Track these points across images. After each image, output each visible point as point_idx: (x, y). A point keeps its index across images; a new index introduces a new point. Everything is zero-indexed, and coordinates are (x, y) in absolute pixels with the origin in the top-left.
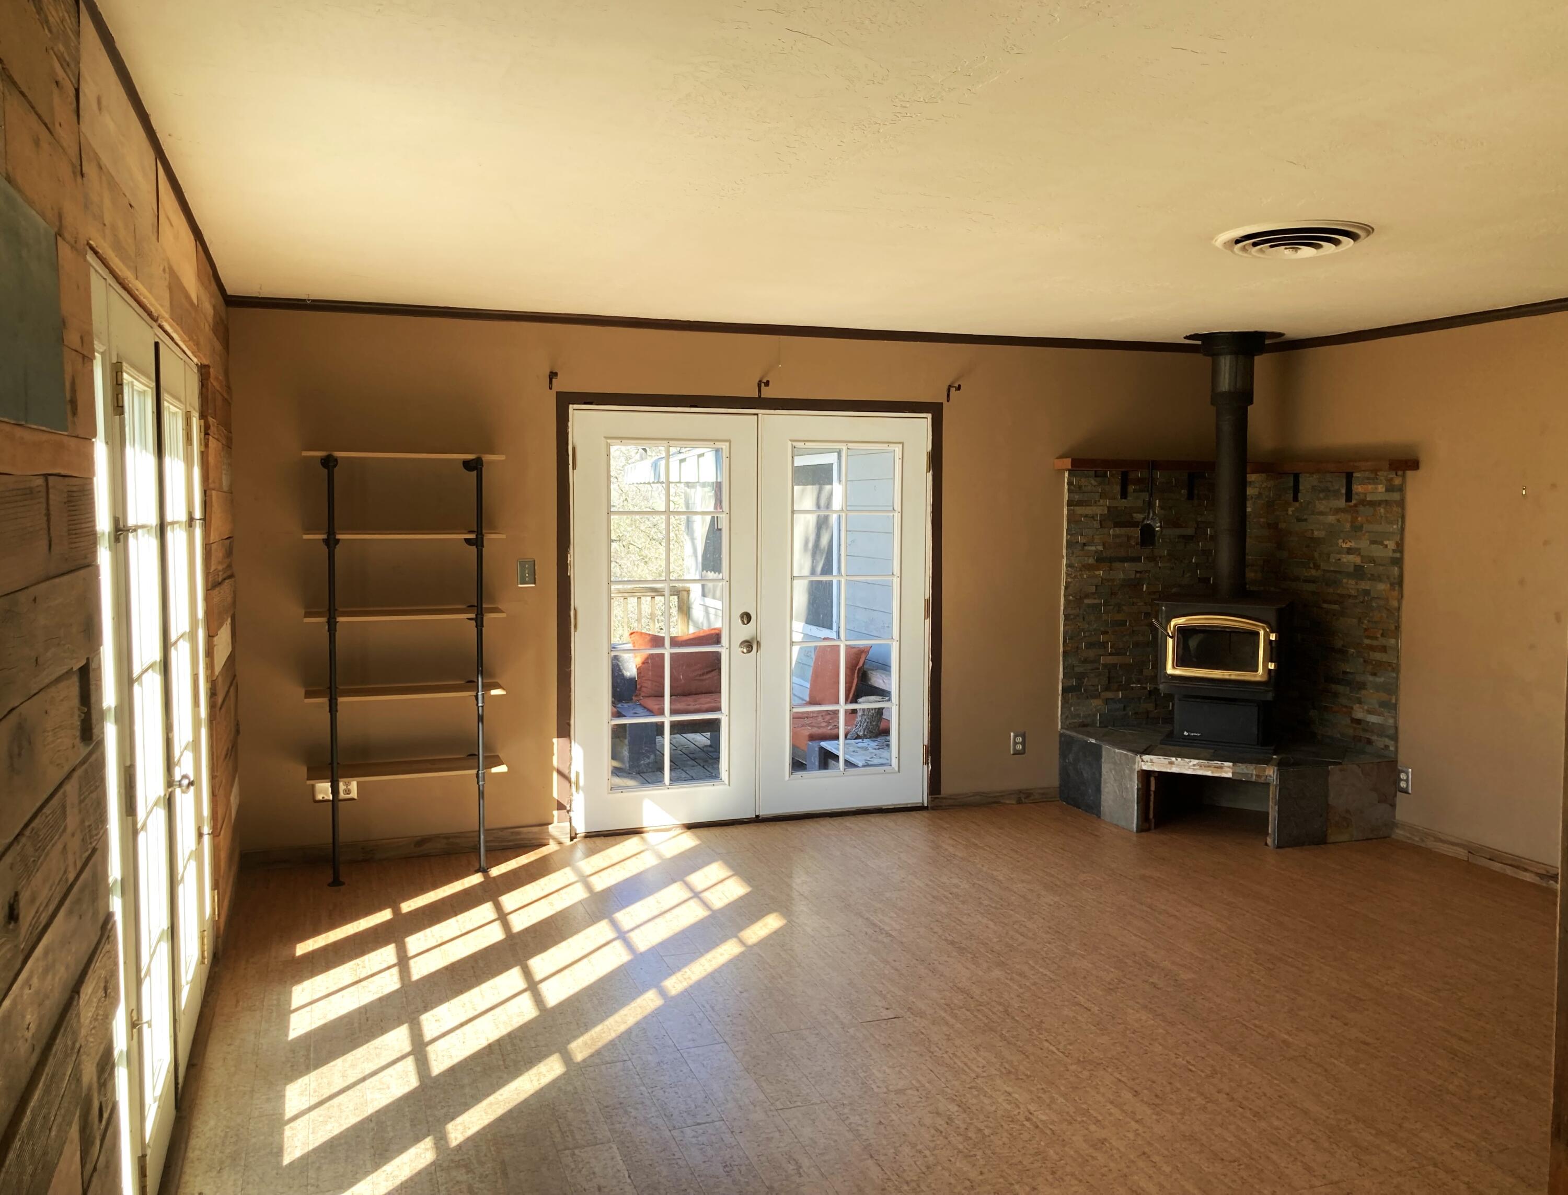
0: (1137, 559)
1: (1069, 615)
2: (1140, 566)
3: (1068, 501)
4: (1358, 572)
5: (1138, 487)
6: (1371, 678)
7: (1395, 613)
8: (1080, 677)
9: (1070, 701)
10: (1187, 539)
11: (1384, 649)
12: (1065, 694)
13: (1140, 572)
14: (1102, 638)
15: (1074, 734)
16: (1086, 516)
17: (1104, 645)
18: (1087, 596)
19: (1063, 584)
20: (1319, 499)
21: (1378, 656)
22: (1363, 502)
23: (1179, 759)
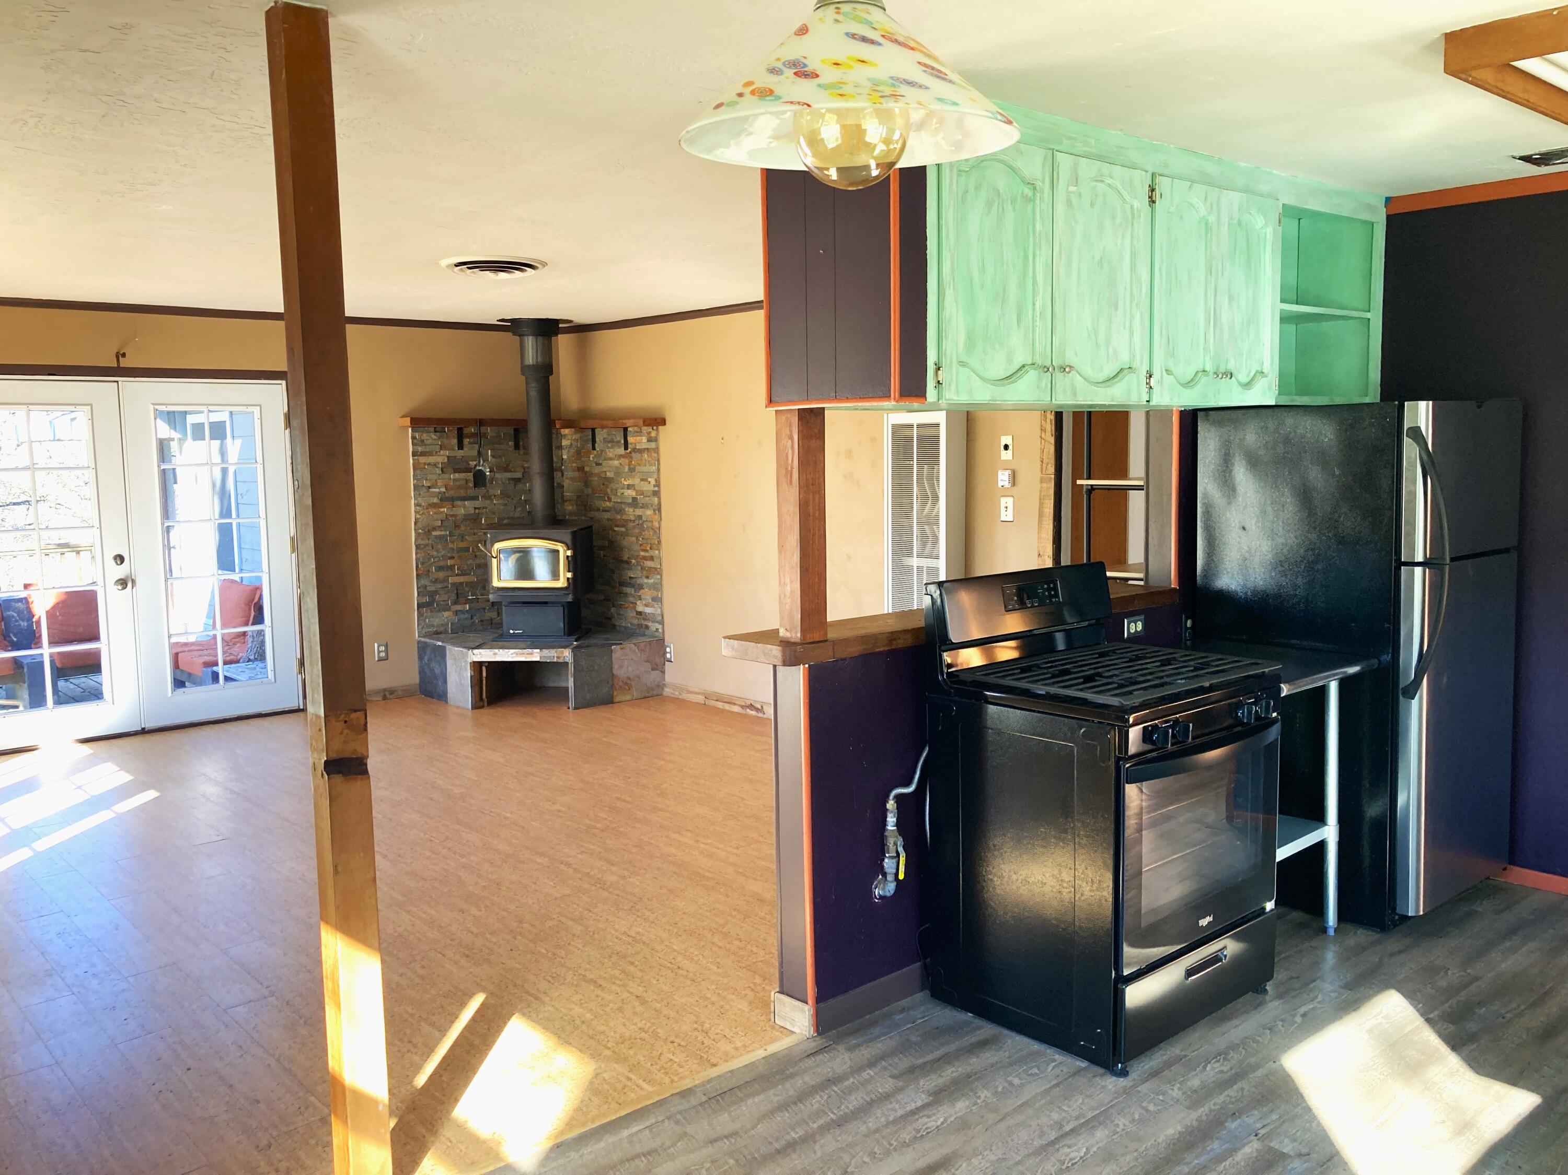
0: (475, 498)
1: (420, 545)
2: (477, 503)
3: (413, 452)
4: (635, 503)
5: (472, 440)
6: (646, 581)
7: (657, 531)
8: (432, 594)
9: (425, 614)
10: (517, 481)
11: (652, 558)
12: (420, 609)
13: (479, 508)
14: (449, 562)
15: (427, 640)
16: (429, 464)
17: (451, 568)
18: (434, 529)
19: (413, 520)
20: (609, 448)
21: (649, 564)
22: (635, 450)
23: (501, 650)
